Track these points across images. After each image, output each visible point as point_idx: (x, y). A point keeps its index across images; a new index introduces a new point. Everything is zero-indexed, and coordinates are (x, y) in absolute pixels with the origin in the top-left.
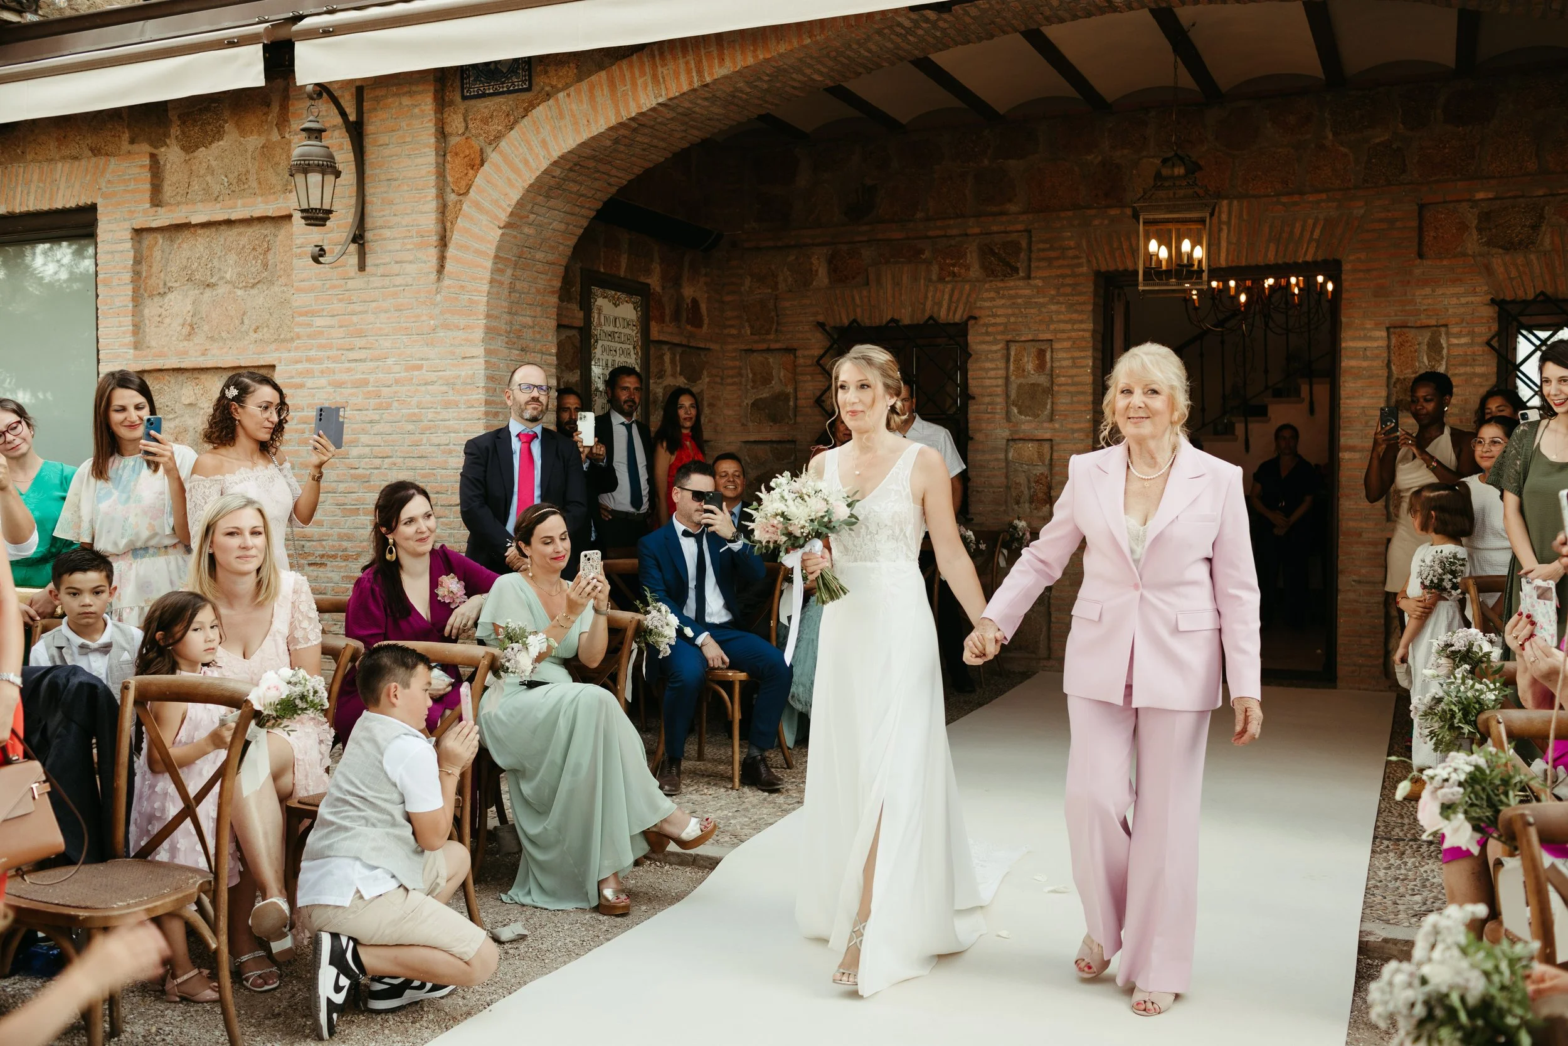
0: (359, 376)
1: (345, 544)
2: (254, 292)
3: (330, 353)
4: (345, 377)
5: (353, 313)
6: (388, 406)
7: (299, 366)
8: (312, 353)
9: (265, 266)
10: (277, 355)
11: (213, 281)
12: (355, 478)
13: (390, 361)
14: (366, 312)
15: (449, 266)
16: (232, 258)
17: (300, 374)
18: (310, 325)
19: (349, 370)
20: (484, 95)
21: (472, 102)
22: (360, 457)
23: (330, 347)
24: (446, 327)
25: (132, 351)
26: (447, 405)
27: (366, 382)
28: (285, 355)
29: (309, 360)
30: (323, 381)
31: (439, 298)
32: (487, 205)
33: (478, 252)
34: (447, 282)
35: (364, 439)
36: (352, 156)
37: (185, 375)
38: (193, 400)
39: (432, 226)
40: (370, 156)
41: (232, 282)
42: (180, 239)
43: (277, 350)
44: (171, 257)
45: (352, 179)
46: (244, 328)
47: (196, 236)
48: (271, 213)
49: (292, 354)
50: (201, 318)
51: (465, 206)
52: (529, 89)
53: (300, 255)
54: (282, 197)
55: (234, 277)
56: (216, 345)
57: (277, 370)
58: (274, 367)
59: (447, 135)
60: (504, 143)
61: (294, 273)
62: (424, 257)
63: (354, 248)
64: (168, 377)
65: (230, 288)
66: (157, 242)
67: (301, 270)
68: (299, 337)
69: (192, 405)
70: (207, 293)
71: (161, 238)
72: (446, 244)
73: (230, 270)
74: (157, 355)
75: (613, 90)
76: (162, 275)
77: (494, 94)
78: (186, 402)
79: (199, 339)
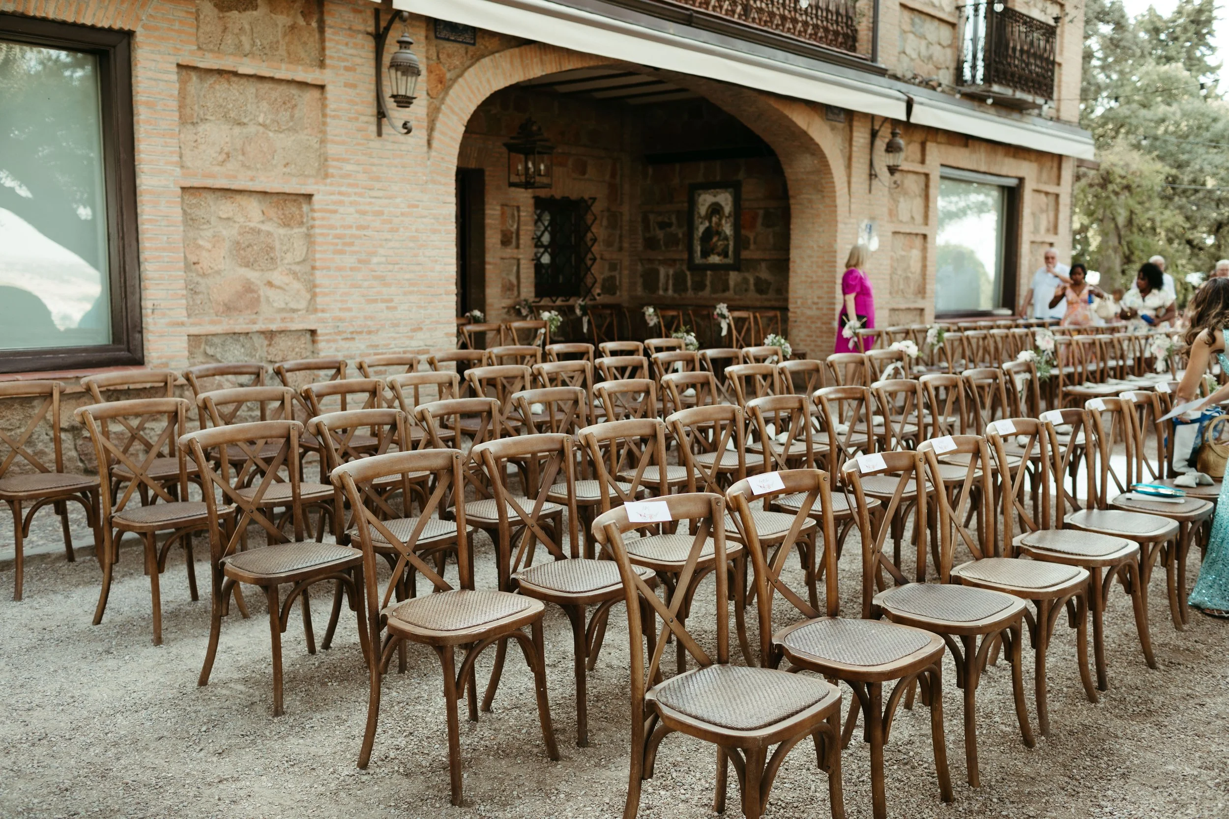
0: (377, 208)
1: (369, 323)
2: (282, 136)
3: (356, 190)
4: (368, 208)
5: (373, 165)
6: (397, 230)
7: (333, 197)
8: (343, 189)
9: (292, 117)
10: (316, 187)
11: (245, 121)
12: (376, 278)
13: (398, 200)
14: (381, 165)
15: (435, 144)
16: (264, 105)
17: (335, 203)
18: (341, 169)
19: (370, 203)
20: (448, 40)
21: (441, 42)
22: (379, 263)
23: (356, 186)
24: (434, 182)
25: (178, 169)
26: (434, 231)
27: (381, 213)
28: (322, 188)
29: (340, 193)
30: (352, 210)
31: (429, 163)
32: (456, 109)
33: (451, 137)
34: (433, 153)
35: (381, 251)
36: (372, 55)
37: (219, 194)
38: (230, 214)
39: (425, 116)
40: (387, 59)
41: (263, 125)
42: (211, 80)
43: (316, 183)
44: (202, 93)
45: (372, 71)
46: (274, 162)
47: (229, 82)
48: (309, 81)
49: (328, 188)
50: (235, 150)
51: (443, 107)
52: (474, 44)
53: (334, 117)
54: (318, 70)
55: (268, 122)
56: (250, 173)
57: (315, 198)
58: (310, 196)
59: (427, 58)
60: (466, 74)
61: (328, 129)
62: (419, 135)
63: (374, 120)
64: (205, 194)
65: (261, 129)
66: (190, 79)
67: (334, 128)
68: (333, 176)
69: (228, 219)
70: (237, 130)
71: (194, 76)
72: (431, 129)
73: (262, 115)
74: (206, 176)
75: (522, 61)
76: (196, 107)
77: (455, 41)
78: (224, 216)
79: (231, 165)
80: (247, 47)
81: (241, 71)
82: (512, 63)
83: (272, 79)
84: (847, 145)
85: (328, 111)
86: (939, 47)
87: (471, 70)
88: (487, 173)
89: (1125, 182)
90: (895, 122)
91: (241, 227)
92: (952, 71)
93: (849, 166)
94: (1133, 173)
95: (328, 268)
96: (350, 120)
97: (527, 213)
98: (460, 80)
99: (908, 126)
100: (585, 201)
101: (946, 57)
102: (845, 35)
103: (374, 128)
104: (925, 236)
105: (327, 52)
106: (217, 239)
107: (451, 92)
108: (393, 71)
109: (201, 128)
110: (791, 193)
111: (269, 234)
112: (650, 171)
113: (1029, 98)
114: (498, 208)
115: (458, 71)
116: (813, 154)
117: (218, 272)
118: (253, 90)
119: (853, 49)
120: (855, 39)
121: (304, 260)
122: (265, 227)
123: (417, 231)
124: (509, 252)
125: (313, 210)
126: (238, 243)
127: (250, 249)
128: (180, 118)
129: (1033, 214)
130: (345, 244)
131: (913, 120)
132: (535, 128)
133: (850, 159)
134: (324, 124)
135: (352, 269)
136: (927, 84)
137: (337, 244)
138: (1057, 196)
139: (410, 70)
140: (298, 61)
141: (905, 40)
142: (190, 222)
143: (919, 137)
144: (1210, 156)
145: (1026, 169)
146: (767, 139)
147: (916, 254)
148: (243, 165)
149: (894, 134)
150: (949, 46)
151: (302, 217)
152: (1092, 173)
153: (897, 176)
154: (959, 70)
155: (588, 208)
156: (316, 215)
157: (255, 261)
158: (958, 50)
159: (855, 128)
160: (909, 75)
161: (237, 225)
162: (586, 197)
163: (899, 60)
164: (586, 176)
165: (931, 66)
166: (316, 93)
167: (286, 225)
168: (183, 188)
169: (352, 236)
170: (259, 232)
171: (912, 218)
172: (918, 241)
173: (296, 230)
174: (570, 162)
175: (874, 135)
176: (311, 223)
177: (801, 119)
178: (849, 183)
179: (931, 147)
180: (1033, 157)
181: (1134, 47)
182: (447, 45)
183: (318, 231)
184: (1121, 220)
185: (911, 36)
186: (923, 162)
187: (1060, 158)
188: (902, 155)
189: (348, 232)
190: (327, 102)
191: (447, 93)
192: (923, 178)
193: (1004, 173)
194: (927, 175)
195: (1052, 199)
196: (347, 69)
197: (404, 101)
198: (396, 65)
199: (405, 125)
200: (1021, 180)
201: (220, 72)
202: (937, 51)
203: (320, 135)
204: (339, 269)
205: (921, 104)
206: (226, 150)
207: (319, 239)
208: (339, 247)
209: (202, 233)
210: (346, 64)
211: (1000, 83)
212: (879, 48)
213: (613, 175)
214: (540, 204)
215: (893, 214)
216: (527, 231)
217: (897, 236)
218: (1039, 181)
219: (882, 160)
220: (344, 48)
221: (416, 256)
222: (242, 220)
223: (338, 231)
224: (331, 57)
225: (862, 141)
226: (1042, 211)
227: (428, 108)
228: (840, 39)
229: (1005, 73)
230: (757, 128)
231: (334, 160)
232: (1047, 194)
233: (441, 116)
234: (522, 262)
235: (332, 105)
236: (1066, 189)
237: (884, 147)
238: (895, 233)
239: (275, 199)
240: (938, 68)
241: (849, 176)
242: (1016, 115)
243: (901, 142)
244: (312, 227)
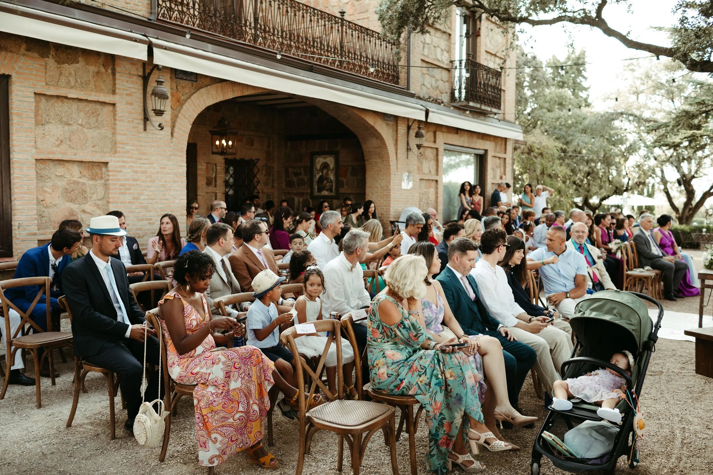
0: (143, 169)
1: (139, 232)
2: (91, 131)
3: (132, 160)
4: (138, 169)
5: (141, 146)
6: (154, 181)
7: (119, 164)
8: (125, 159)
9: (97, 120)
10: (110, 158)
11: (71, 123)
12: (142, 207)
13: (155, 165)
14: (146, 146)
15: (175, 135)
16: (82, 114)
17: (120, 167)
18: (124, 148)
19: (140, 167)
20: (182, 79)
21: (179, 80)
22: (144, 199)
23: (133, 157)
24: (174, 155)
25: (34, 149)
26: (175, 182)
27: (146, 172)
28: (113, 159)
29: (123, 162)
30: (130, 170)
31: (172, 145)
32: (187, 116)
33: (184, 131)
34: (174, 140)
35: (146, 193)
36: (141, 88)
37: (56, 162)
38: (62, 174)
39: (170, 120)
40: (150, 90)
41: (81, 125)
42: (53, 101)
43: (110, 156)
44: (48, 108)
45: (141, 96)
46: (87, 145)
47: (63, 102)
48: (107, 101)
49: (117, 159)
50: (65, 138)
51: (180, 115)
52: (196, 81)
53: (120, 121)
54: (111, 96)
55: (84, 123)
56: (73, 151)
57: (109, 164)
58: (106, 163)
59: (171, 89)
60: (192, 97)
61: (117, 127)
62: (167, 130)
63: (142, 122)
64: (48, 163)
65: (80, 127)
66: (41, 100)
67: (120, 126)
68: (119, 152)
69: (61, 176)
70: (67, 128)
71: (43, 99)
72: (173, 127)
73: (81, 120)
74: (49, 153)
75: (222, 90)
76: (44, 116)
77: (186, 80)
78: (59, 175)
79: (63, 147)
80: (73, 83)
81: (70, 96)
82: (217, 91)
83: (86, 100)
84: (395, 133)
85: (117, 118)
86: (442, 82)
87: (195, 95)
88: (198, 146)
89: (539, 151)
90: (420, 122)
91: (68, 180)
92: (449, 94)
93: (396, 144)
94: (544, 147)
95: (117, 203)
96: (129, 122)
97: (221, 167)
98: (189, 100)
99: (427, 124)
100: (253, 161)
101: (445, 87)
102: (393, 76)
103: (142, 126)
104: (437, 181)
105: (117, 86)
106: (55, 187)
107: (184, 107)
108: (153, 97)
109: (47, 127)
110: (366, 158)
111: (84, 184)
112: (289, 144)
113: (489, 109)
114: (205, 165)
115: (187, 96)
116: (377, 138)
117: (55, 205)
118: (76, 106)
119: (397, 83)
120: (398, 78)
121: (103, 198)
122: (81, 180)
123: (165, 181)
124: (211, 189)
125: (108, 171)
126: (66, 189)
127: (73, 192)
128: (36, 121)
129: (493, 169)
130: (125, 189)
131: (429, 120)
132: (226, 122)
133: (397, 140)
134: (115, 124)
135: (129, 203)
136: (436, 102)
137: (121, 189)
138: (505, 159)
139: (163, 96)
140: (101, 91)
141: (424, 78)
142: (40, 178)
143: (432, 129)
144: (582, 138)
145: (488, 145)
146: (353, 129)
147: (432, 190)
148: (70, 147)
149: (419, 128)
150: (447, 81)
151: (102, 174)
152: (522, 147)
153: (422, 149)
154: (453, 93)
155: (255, 164)
156: (110, 173)
157: (76, 199)
158: (452, 84)
159: (399, 125)
160: (427, 97)
161: (66, 180)
162: (254, 159)
163: (421, 89)
164: (254, 147)
165: (438, 92)
166: (111, 108)
167: (93, 179)
168: (36, 160)
169: (130, 185)
170: (78, 183)
171: (430, 171)
172: (433, 184)
173: (99, 182)
174: (245, 140)
175: (409, 128)
176: (107, 177)
177: (370, 120)
178: (396, 153)
179: (439, 134)
180: (492, 139)
181: (543, 80)
182: (182, 82)
183: (111, 182)
184: (538, 172)
185: (427, 76)
186: (435, 142)
187: (506, 139)
188: (424, 139)
189: (127, 182)
190: (117, 113)
191: (181, 107)
192: (435, 150)
193: (477, 147)
194: (437, 149)
195: (502, 160)
196: (127, 95)
197: (159, 113)
198: (155, 94)
199: (160, 125)
200: (486, 151)
201: (58, 97)
202: (441, 84)
203: (112, 130)
204: (122, 203)
205: (433, 112)
206: (61, 139)
207: (111, 187)
208: (123, 191)
209: (46, 184)
210: (127, 92)
211: (473, 101)
212: (411, 83)
213: (269, 147)
214: (228, 163)
215: (420, 169)
216: (221, 177)
217: (422, 181)
218: (495, 151)
219: (414, 141)
220: (126, 84)
221: (164, 195)
222: (69, 176)
223: (122, 182)
224: (119, 89)
225: (403, 131)
226: (497, 167)
227: (172, 115)
228: (390, 78)
229: (476, 96)
230: (347, 124)
231: (120, 144)
232: (499, 158)
233: (178, 119)
234: (218, 194)
235: (119, 114)
236: (509, 155)
237: (414, 134)
238: (421, 179)
239: (87, 165)
240: (442, 93)
241: (396, 150)
242: (482, 118)
243: (423, 132)
244: (108, 180)
